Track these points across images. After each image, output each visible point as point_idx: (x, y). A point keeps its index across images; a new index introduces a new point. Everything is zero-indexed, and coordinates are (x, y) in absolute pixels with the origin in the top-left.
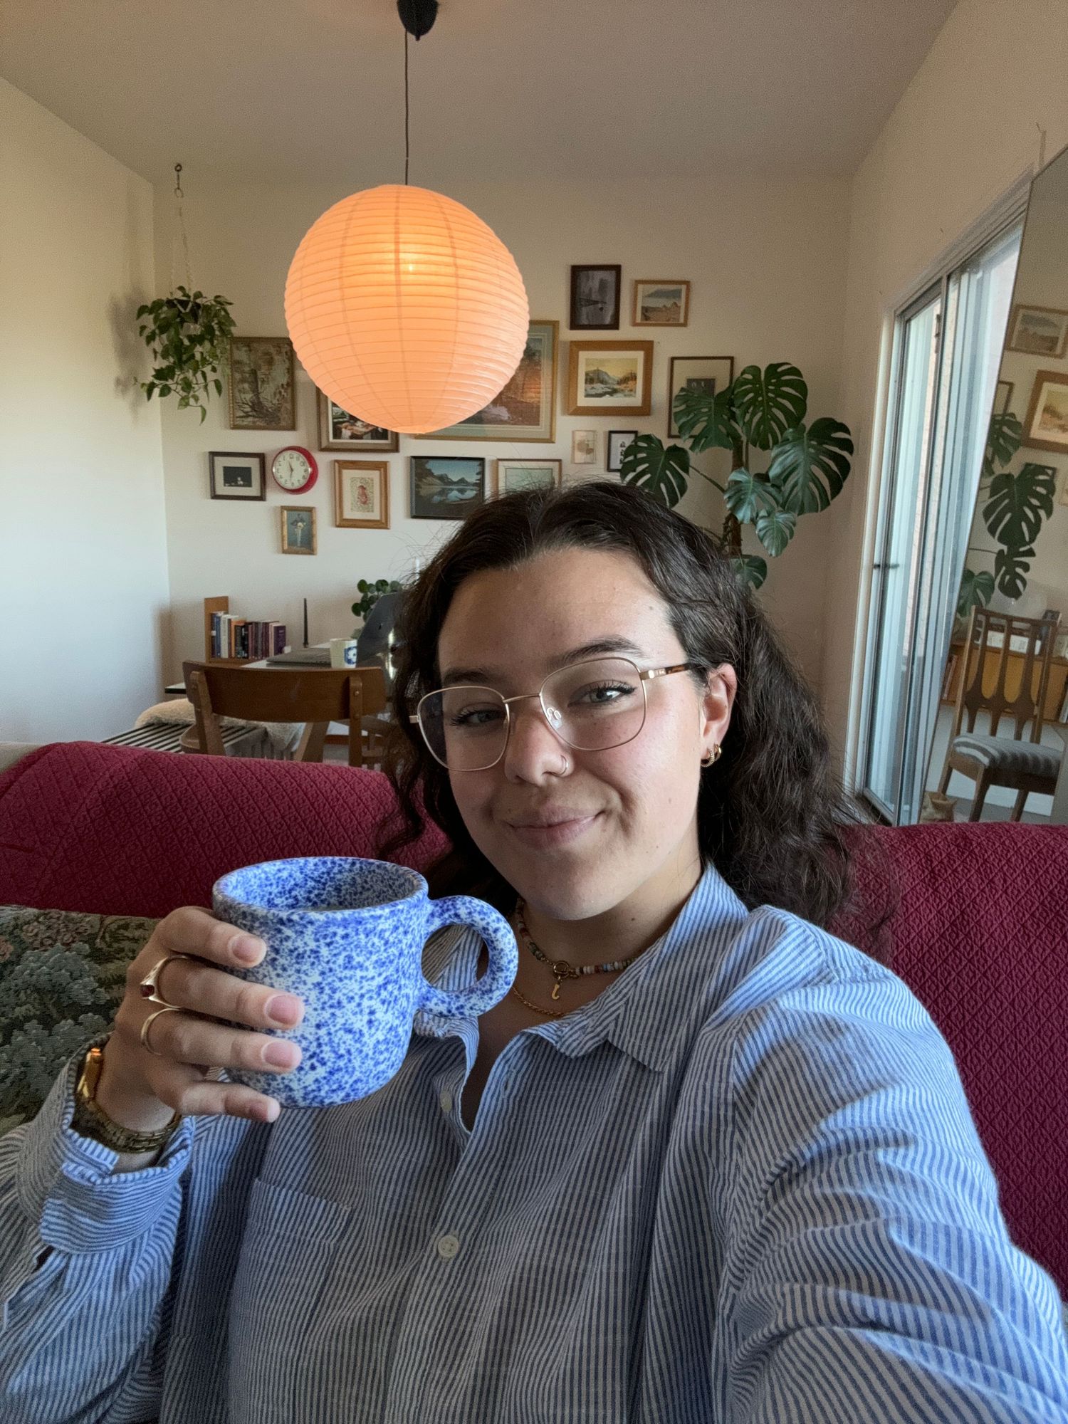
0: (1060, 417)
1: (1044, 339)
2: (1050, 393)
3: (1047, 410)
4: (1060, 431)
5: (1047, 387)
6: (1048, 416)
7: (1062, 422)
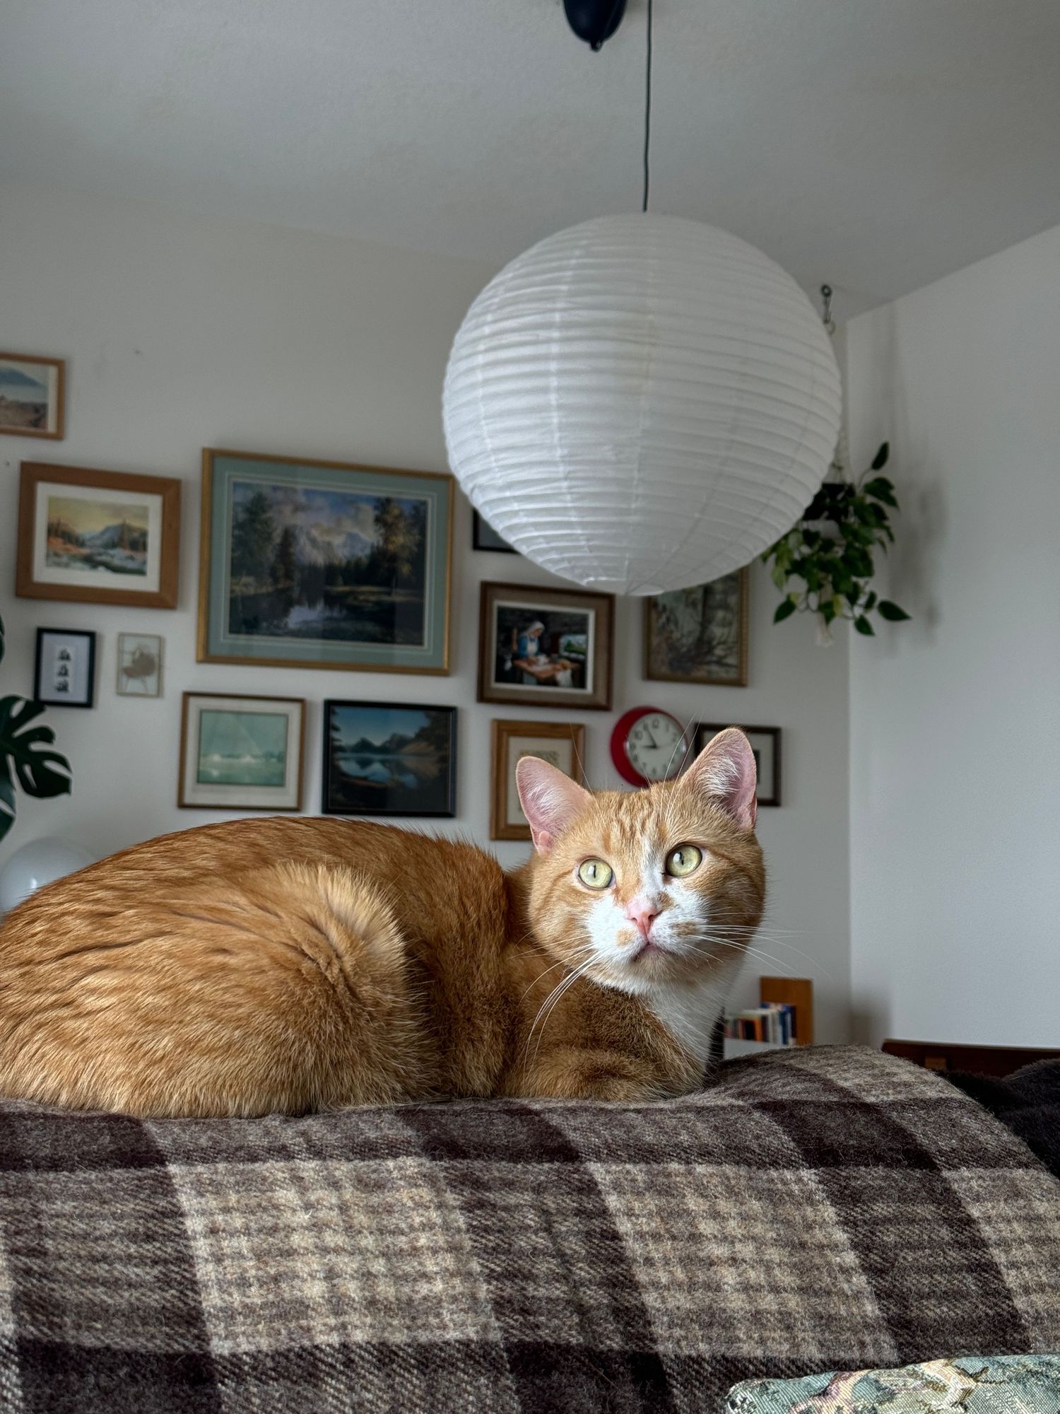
0: (79, 543)
1: (22, 407)
2: (53, 501)
3: (55, 531)
4: (86, 567)
5: (45, 491)
6: (58, 542)
7: (85, 551)
